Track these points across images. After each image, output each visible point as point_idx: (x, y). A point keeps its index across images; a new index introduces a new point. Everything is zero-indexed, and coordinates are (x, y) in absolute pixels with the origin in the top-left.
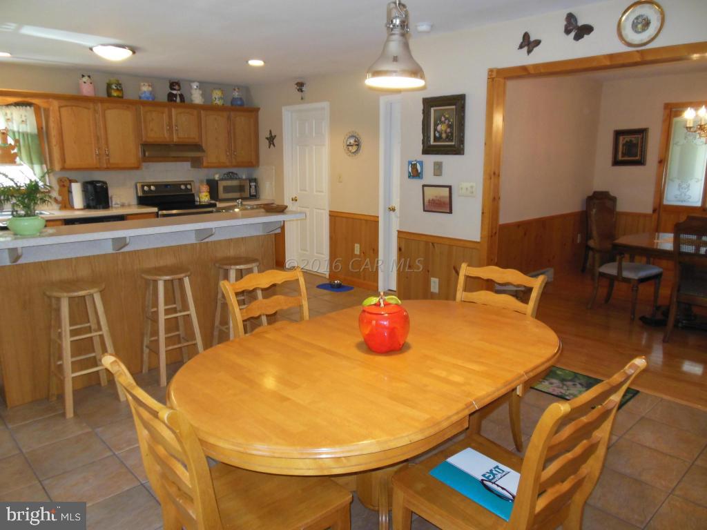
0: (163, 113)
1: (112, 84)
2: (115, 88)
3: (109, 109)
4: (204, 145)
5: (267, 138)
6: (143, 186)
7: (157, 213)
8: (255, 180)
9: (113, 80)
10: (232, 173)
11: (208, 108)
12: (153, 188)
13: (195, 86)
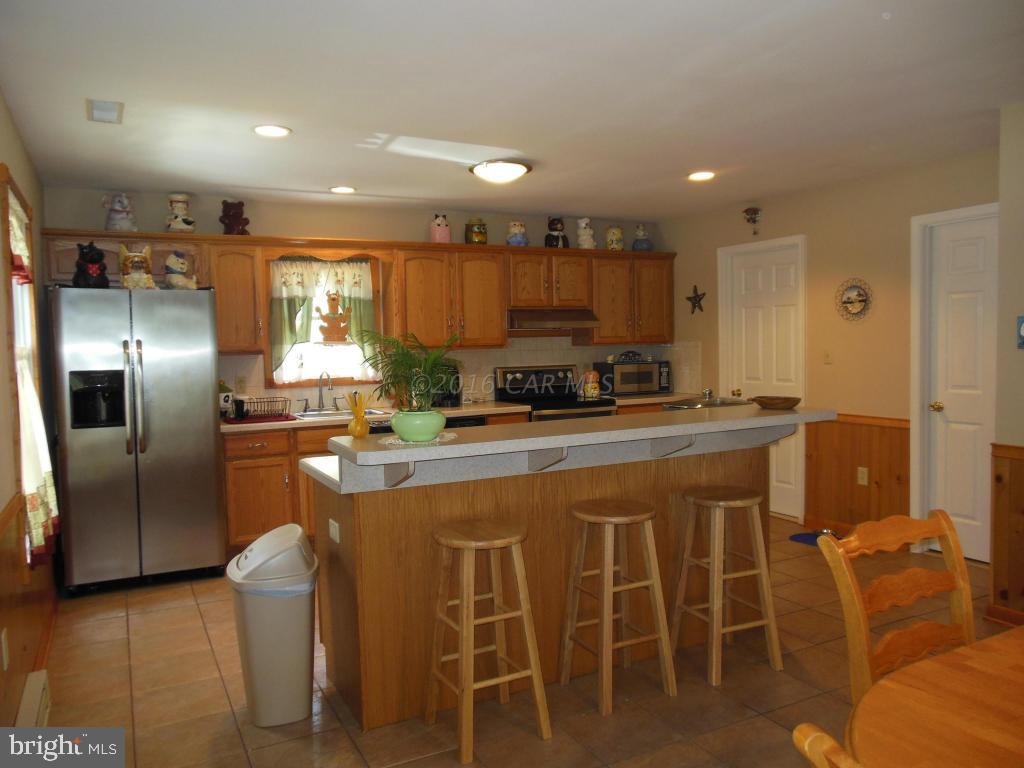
0: (540, 263)
1: (473, 226)
2: (476, 230)
3: (467, 260)
4: (595, 312)
5: (689, 299)
6: (505, 374)
7: (530, 413)
8: (667, 364)
9: (475, 220)
10: (632, 352)
11: (601, 254)
12: (518, 375)
13: (583, 223)
